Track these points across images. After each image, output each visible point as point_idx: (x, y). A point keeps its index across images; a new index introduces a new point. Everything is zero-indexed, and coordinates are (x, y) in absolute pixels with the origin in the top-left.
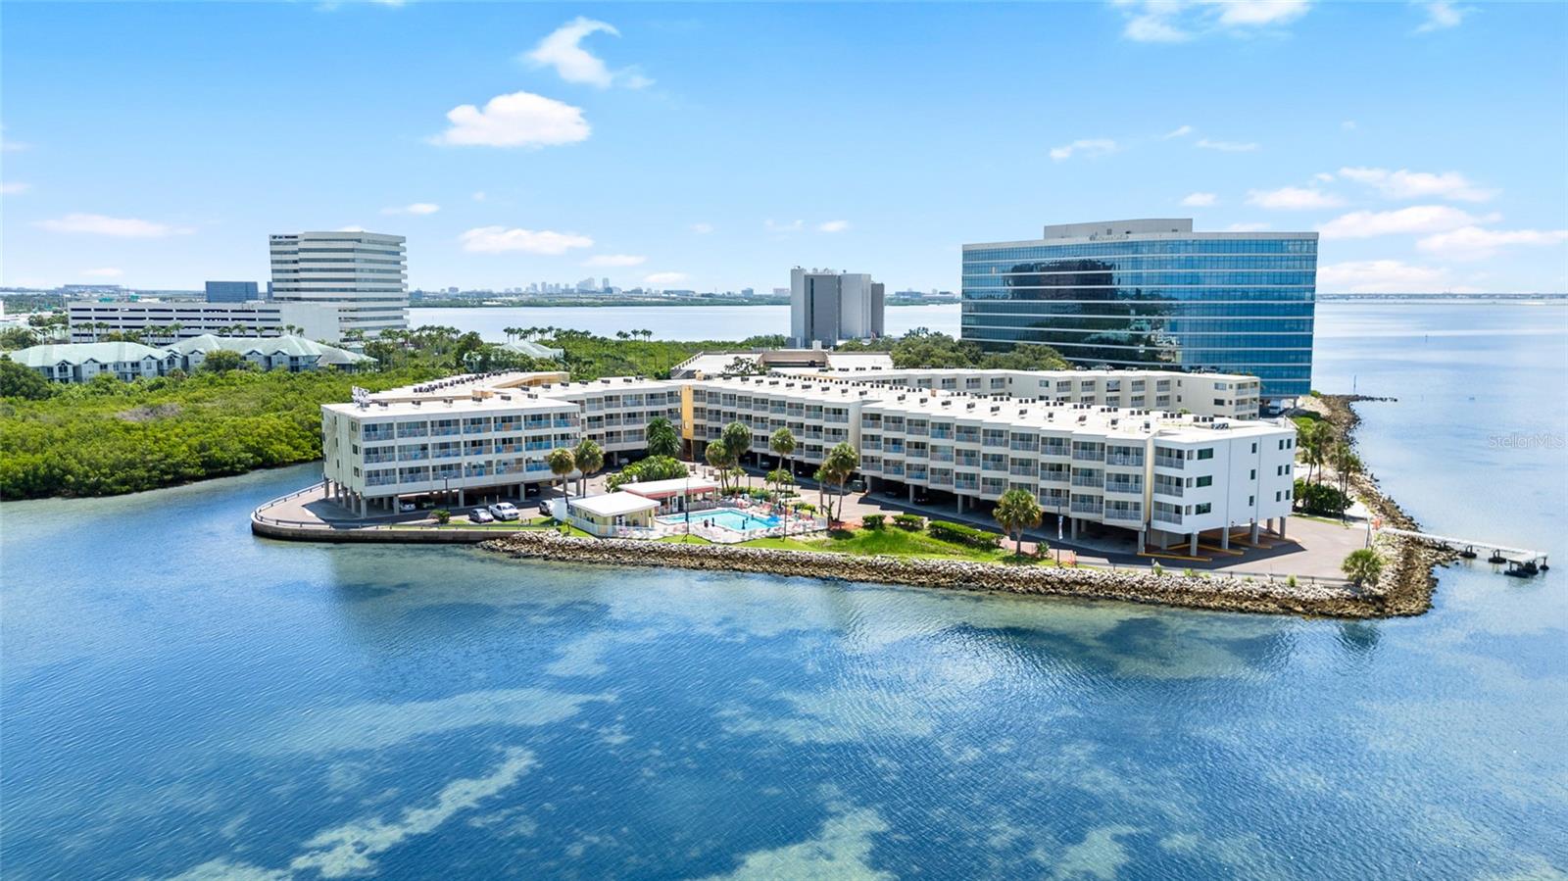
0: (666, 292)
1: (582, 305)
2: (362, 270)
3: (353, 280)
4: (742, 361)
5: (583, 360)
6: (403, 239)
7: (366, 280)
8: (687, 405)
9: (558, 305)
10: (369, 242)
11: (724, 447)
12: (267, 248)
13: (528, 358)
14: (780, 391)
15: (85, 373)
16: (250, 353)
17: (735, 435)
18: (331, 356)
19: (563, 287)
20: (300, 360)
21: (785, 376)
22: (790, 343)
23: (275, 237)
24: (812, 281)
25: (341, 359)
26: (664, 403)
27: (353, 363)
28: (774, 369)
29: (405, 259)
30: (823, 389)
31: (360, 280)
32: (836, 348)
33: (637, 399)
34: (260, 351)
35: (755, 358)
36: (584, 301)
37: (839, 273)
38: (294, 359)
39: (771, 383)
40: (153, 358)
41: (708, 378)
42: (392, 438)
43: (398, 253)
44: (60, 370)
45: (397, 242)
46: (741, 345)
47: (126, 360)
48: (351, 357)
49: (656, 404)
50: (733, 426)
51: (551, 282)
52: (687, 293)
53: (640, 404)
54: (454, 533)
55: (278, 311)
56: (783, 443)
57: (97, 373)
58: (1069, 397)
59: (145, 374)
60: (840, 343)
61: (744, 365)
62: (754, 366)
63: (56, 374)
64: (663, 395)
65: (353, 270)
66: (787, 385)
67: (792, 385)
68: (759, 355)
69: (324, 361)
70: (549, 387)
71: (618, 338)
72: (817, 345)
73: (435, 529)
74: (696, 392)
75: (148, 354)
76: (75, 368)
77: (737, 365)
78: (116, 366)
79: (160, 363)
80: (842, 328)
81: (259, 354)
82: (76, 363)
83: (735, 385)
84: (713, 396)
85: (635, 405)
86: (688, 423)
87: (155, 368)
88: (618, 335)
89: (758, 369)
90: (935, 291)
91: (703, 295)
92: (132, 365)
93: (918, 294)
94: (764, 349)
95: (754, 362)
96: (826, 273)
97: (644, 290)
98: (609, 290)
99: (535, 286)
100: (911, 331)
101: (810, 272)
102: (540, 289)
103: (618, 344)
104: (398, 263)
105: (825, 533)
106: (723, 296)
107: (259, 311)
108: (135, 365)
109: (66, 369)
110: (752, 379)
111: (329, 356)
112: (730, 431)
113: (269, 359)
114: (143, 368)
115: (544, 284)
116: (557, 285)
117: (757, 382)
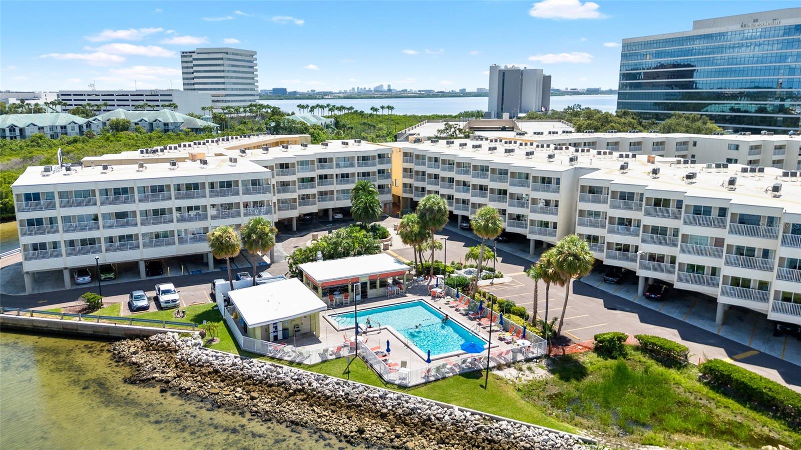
0: (419, 91)
1: (374, 98)
2: (228, 71)
3: (223, 77)
4: (450, 127)
5: (347, 126)
6: (255, 53)
7: (232, 77)
8: (397, 167)
9: (362, 98)
10: (233, 54)
11: (418, 223)
12: (180, 59)
13: (305, 124)
14: (482, 156)
15: (28, 132)
16: (141, 121)
17: (431, 210)
18: (189, 122)
19: (367, 89)
20: (170, 125)
21: (487, 139)
22: (487, 115)
23: (183, 53)
24: (504, 73)
25: (194, 125)
26: (374, 165)
27: (201, 127)
28: (477, 133)
29: (256, 65)
30: (528, 154)
31: (227, 77)
32: (519, 118)
33: (348, 160)
34: (146, 119)
35: (462, 125)
36: (376, 96)
37: (522, 68)
38: (166, 124)
39: (474, 147)
40: (75, 123)
41: (418, 141)
42: (54, 207)
43: (252, 62)
44: (10, 130)
45: (252, 54)
46: (455, 117)
47: (57, 124)
48: (200, 123)
49: (367, 165)
50: (429, 199)
51: (362, 87)
52: (430, 91)
53: (352, 165)
54: (93, 326)
55: (171, 95)
56: (486, 226)
57: (36, 132)
58: (686, 155)
59: (70, 133)
60: (520, 115)
61: (453, 130)
62: (460, 130)
63: (8, 133)
64: (374, 157)
65: (223, 71)
66: (490, 149)
67: (495, 149)
68: (465, 123)
69: (185, 125)
70: (287, 148)
71: (372, 112)
72: (506, 116)
73: (75, 320)
74: (405, 154)
75: (71, 121)
76: (21, 130)
77: (447, 129)
78: (52, 128)
79: (80, 127)
80: (522, 105)
81: (146, 121)
82: (21, 126)
83: (441, 149)
84: (420, 158)
85: (347, 167)
86: (397, 181)
87: (77, 130)
88: (371, 109)
89: (464, 133)
90: (567, 89)
91: (438, 92)
92: (62, 128)
93: (558, 90)
94: (470, 119)
95: (461, 127)
96: (513, 68)
97: (408, 90)
98: (390, 90)
99: (354, 89)
100: (569, 107)
101: (503, 68)
102: (356, 90)
103: (371, 115)
104: (252, 67)
105: (544, 363)
106: (449, 93)
107: (161, 95)
108: (64, 128)
109: (14, 130)
110: (457, 142)
111: (187, 123)
112: (425, 205)
113: (151, 124)
114: (69, 130)
115: (358, 88)
116: (365, 88)
117: (461, 145)
